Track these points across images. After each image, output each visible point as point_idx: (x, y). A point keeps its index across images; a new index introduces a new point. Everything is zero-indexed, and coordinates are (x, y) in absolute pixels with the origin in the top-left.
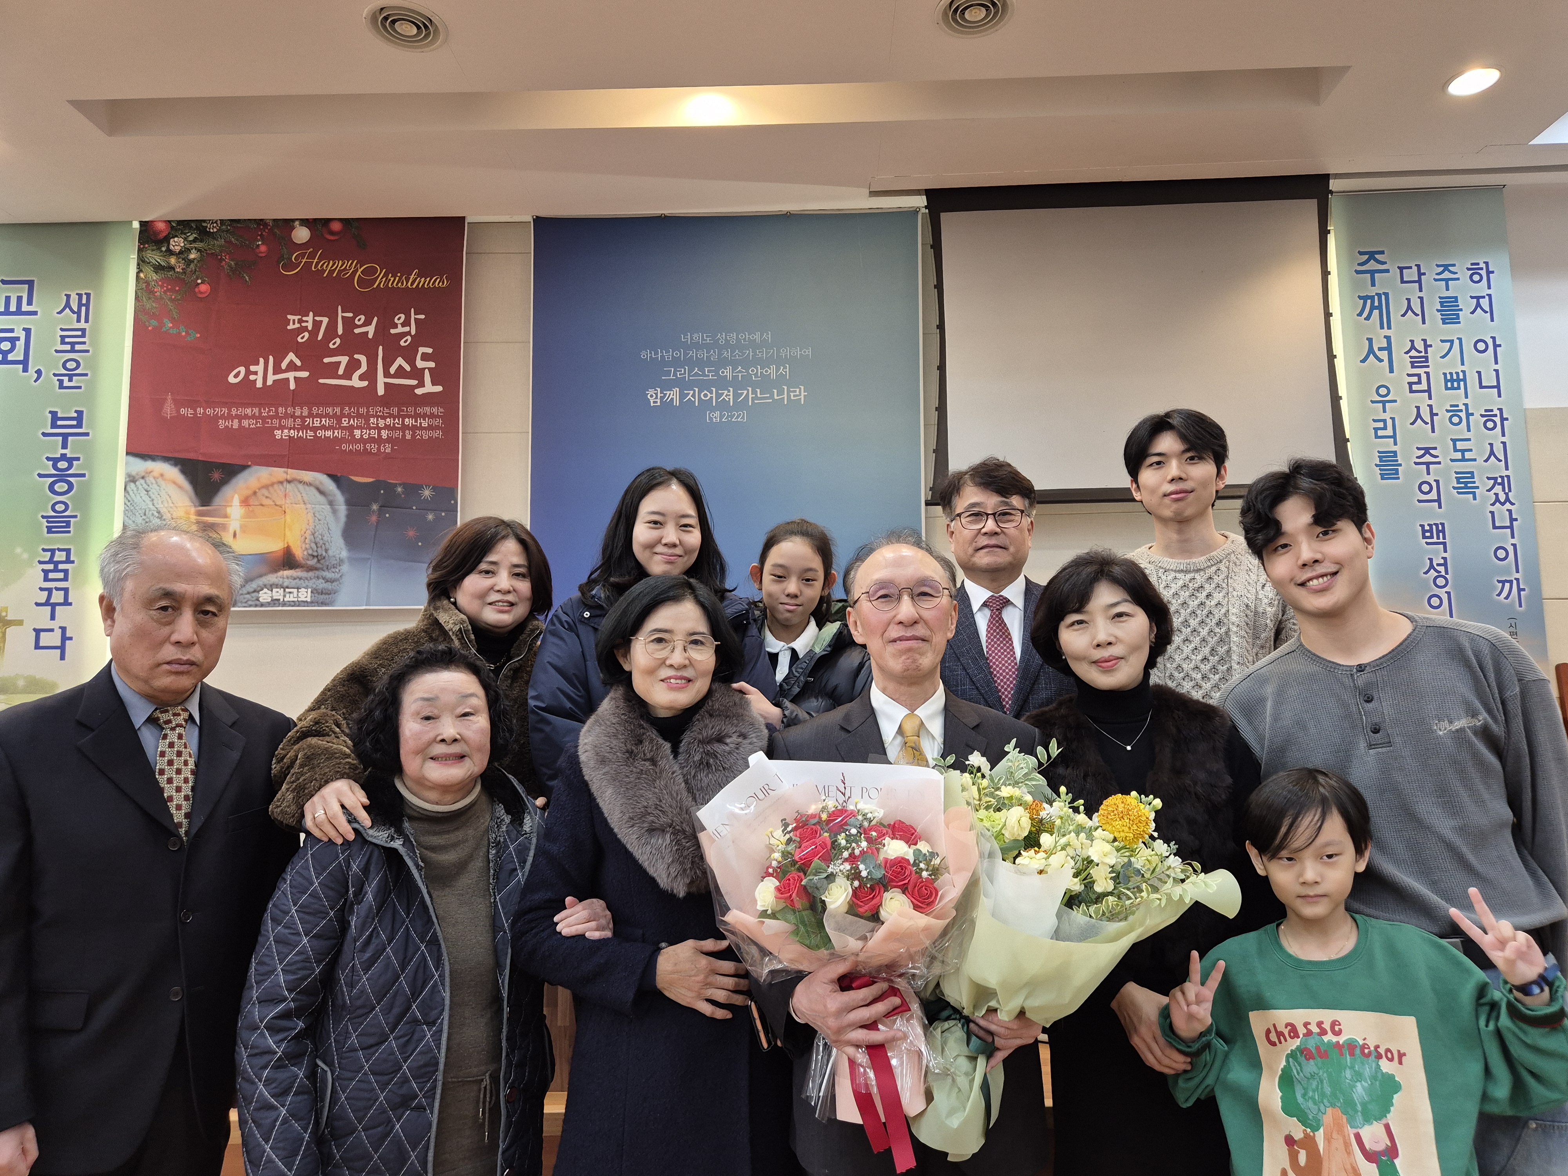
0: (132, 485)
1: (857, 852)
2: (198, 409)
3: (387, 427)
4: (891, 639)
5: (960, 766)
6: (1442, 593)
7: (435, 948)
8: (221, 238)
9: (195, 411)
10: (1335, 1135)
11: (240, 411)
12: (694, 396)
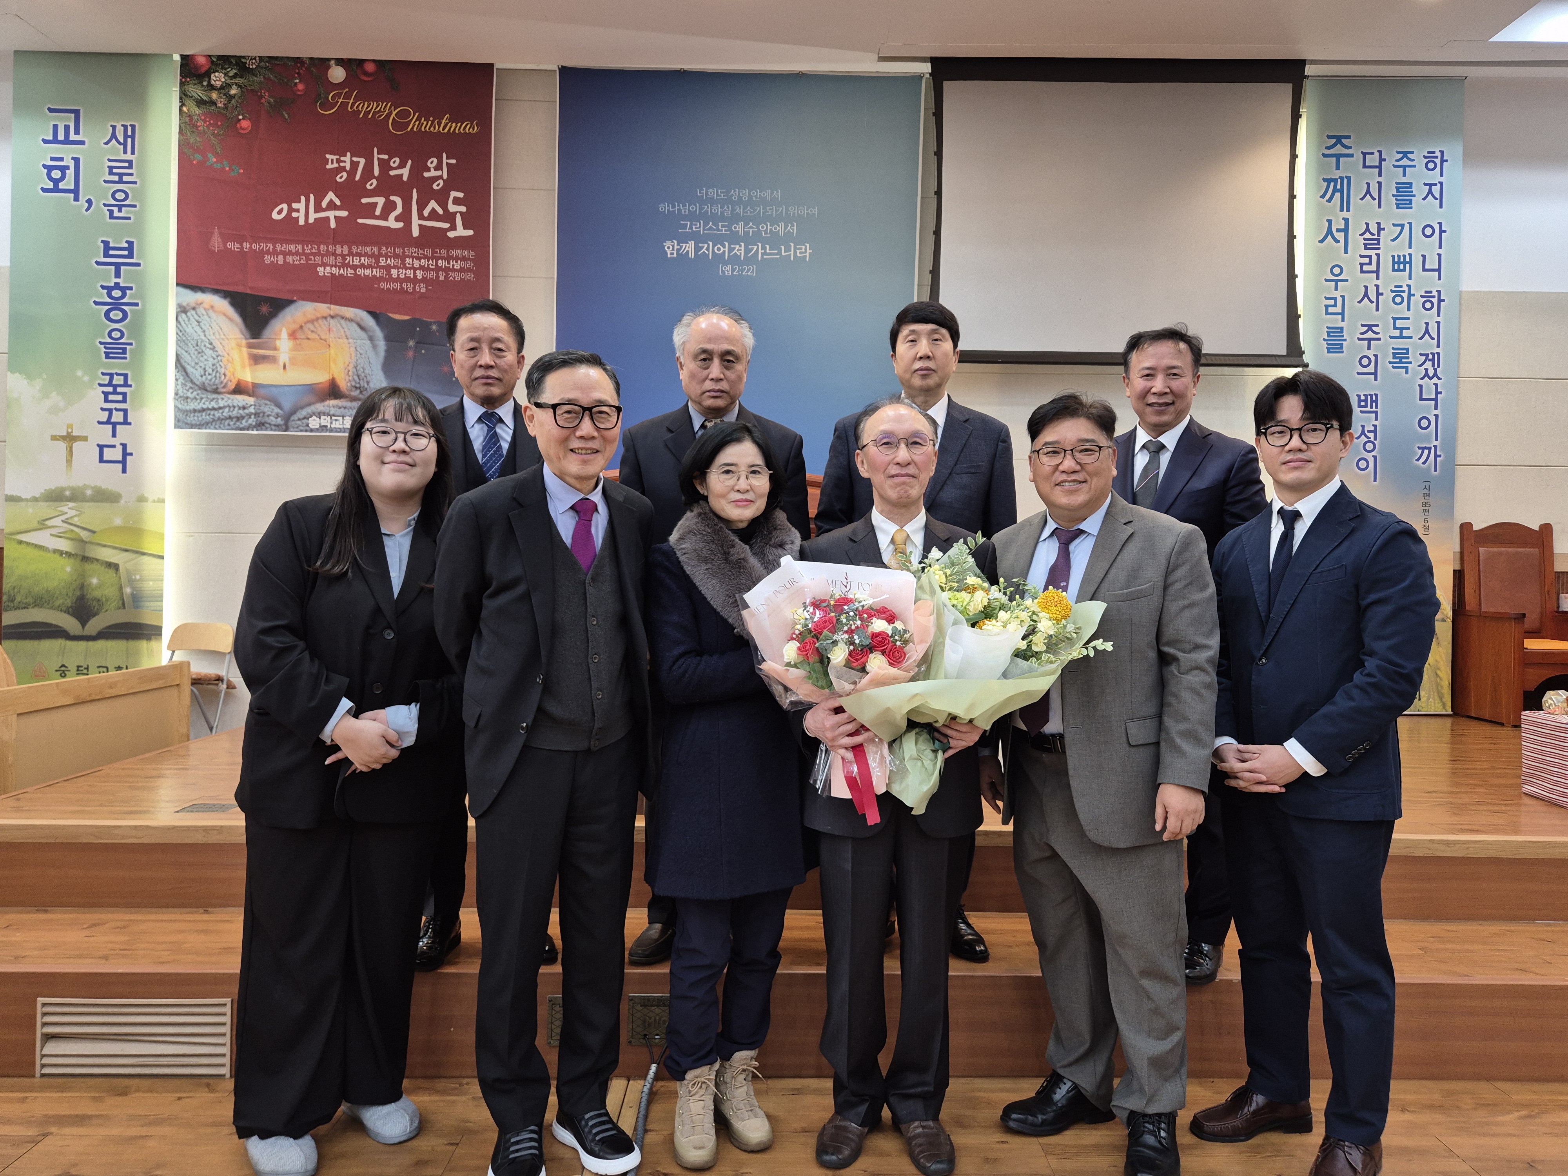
0: (184, 315)
1: (853, 627)
2: (245, 244)
3: (422, 268)
4: (890, 476)
6: (1369, 457)
8: (260, 75)
9: (242, 245)
11: (285, 247)
12: (708, 249)
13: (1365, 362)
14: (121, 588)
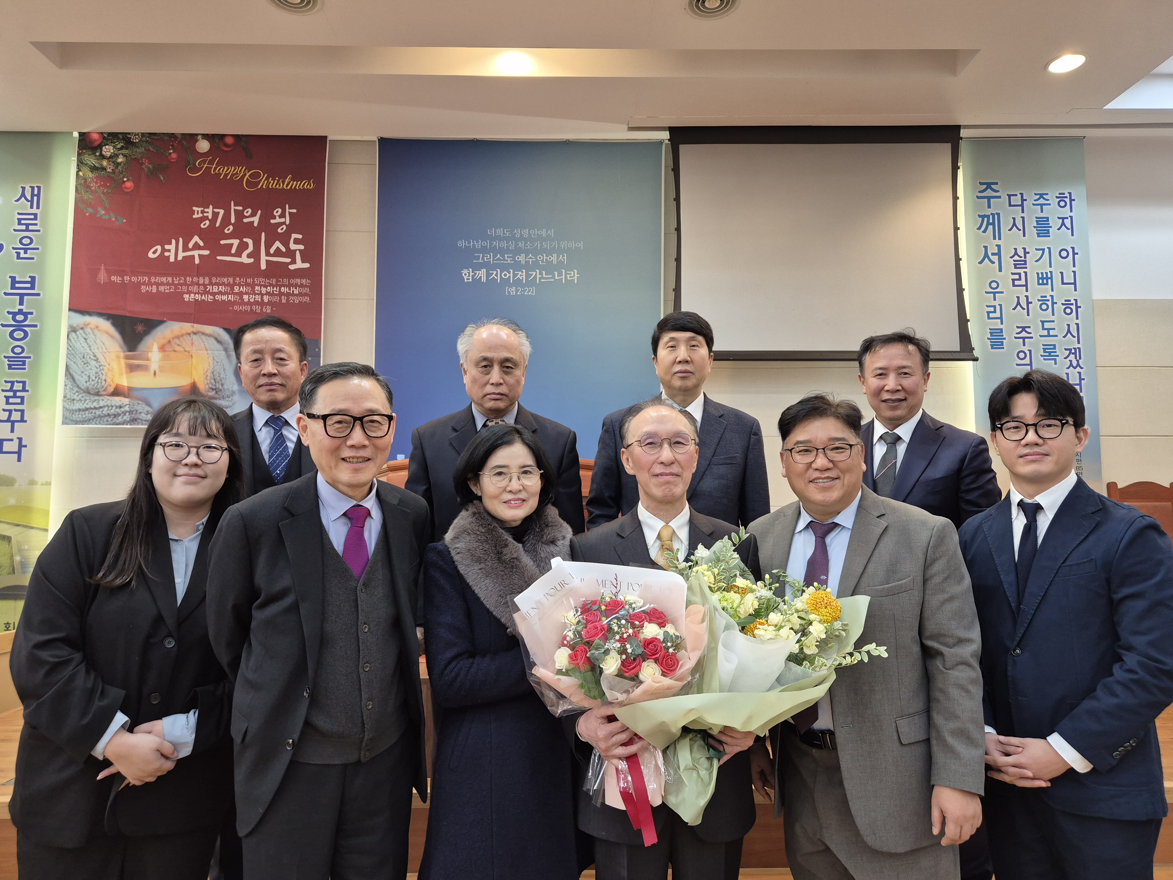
0: (73, 334)
1: (625, 635)
2: (125, 277)
3: (268, 293)
4: (655, 474)
8: (142, 147)
9: (123, 278)
11: (158, 279)
12: (497, 275)
13: (1022, 355)
14: (12, 557)
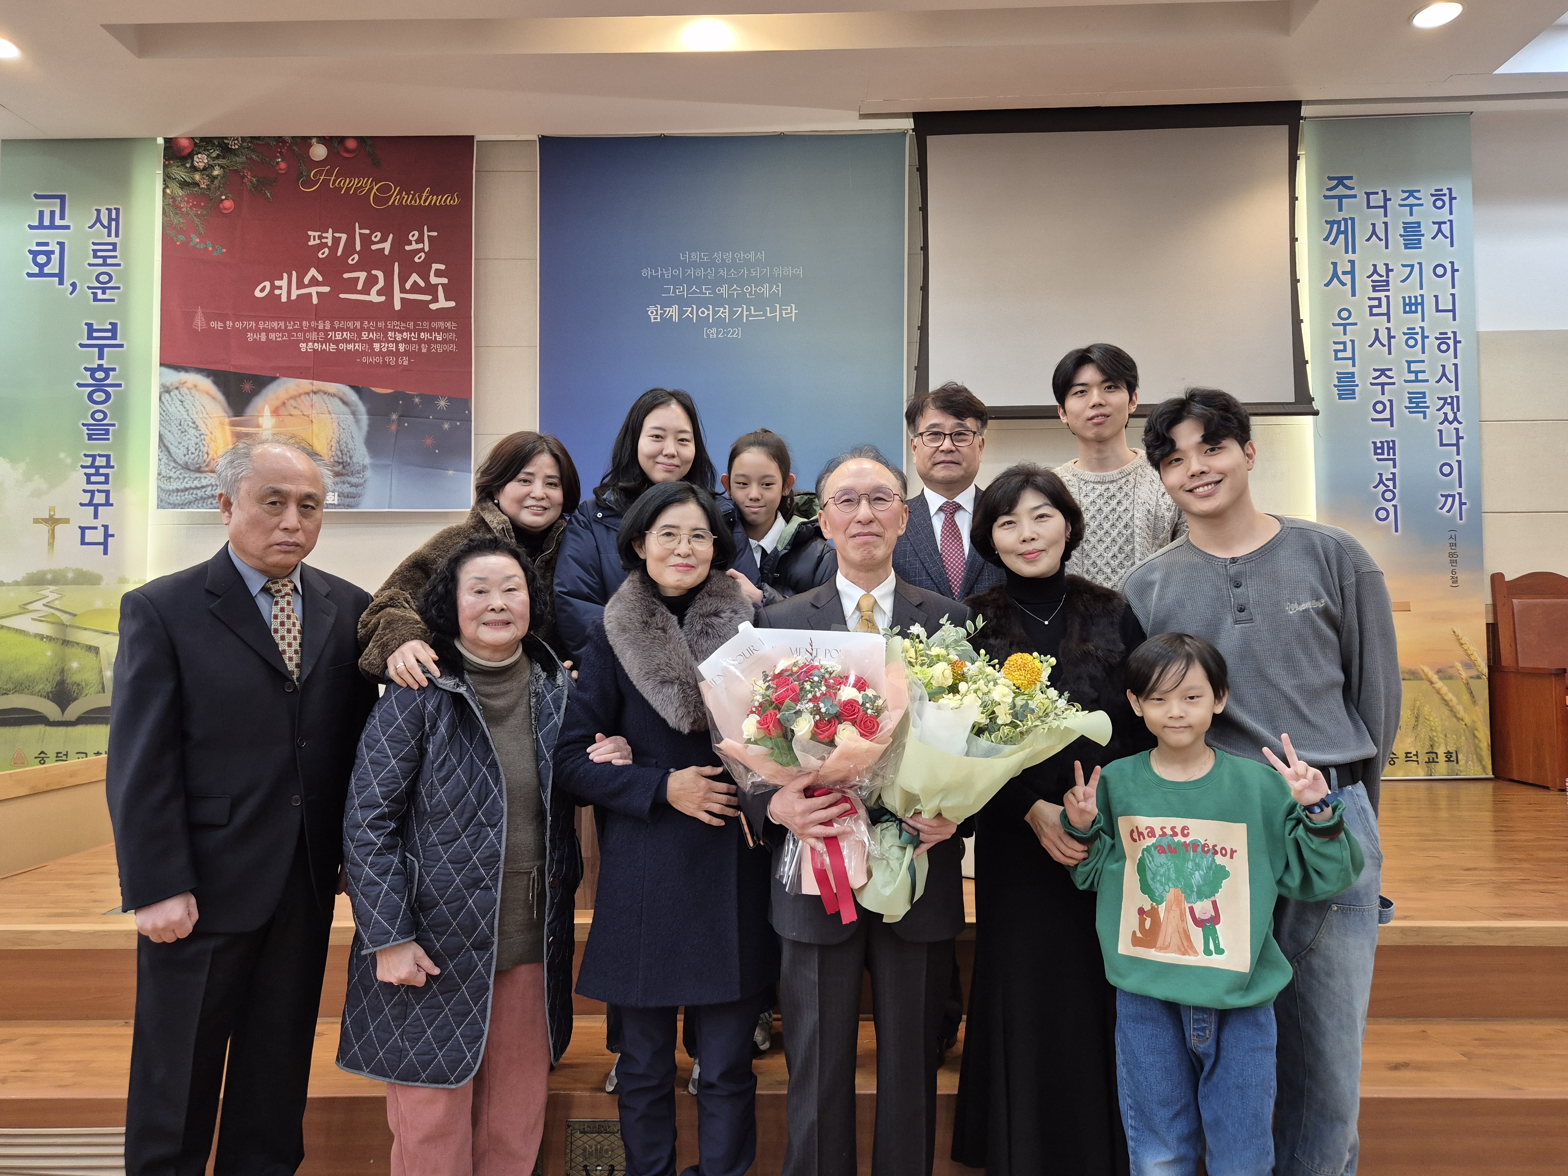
0: (167, 395)
1: (818, 694)
2: (228, 322)
3: (404, 341)
4: (852, 535)
5: (904, 634)
6: (1389, 506)
7: (494, 770)
8: (242, 155)
9: (225, 324)
10: (1174, 907)
11: (267, 325)
12: (692, 313)
13: (1379, 407)
14: (101, 672)
